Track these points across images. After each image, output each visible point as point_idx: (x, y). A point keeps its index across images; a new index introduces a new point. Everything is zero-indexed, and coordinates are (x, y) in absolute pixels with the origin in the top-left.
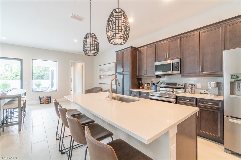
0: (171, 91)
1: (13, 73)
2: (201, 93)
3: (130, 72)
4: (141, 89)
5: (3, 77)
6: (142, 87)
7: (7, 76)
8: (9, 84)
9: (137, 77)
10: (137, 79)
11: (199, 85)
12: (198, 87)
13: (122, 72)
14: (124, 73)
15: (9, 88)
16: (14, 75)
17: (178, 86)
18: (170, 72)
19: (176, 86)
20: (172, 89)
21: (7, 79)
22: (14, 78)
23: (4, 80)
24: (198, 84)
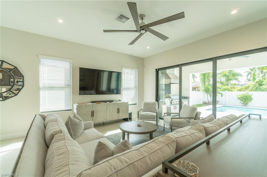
1: (256, 81)
5: (244, 87)
7: (248, 86)
8: (251, 96)
15: (250, 101)
16: (257, 84)
21: (249, 89)
22: (257, 88)
23: (245, 91)
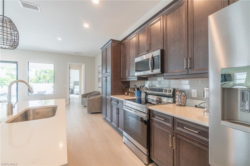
0: (155, 101)
2: (196, 106)
3: (110, 73)
4: (126, 95)
6: (127, 92)
9: (122, 79)
10: (122, 82)
11: (194, 93)
12: (193, 96)
13: (105, 73)
14: (107, 74)
17: (165, 93)
18: (149, 72)
19: (162, 92)
20: (157, 97)
24: (193, 91)
